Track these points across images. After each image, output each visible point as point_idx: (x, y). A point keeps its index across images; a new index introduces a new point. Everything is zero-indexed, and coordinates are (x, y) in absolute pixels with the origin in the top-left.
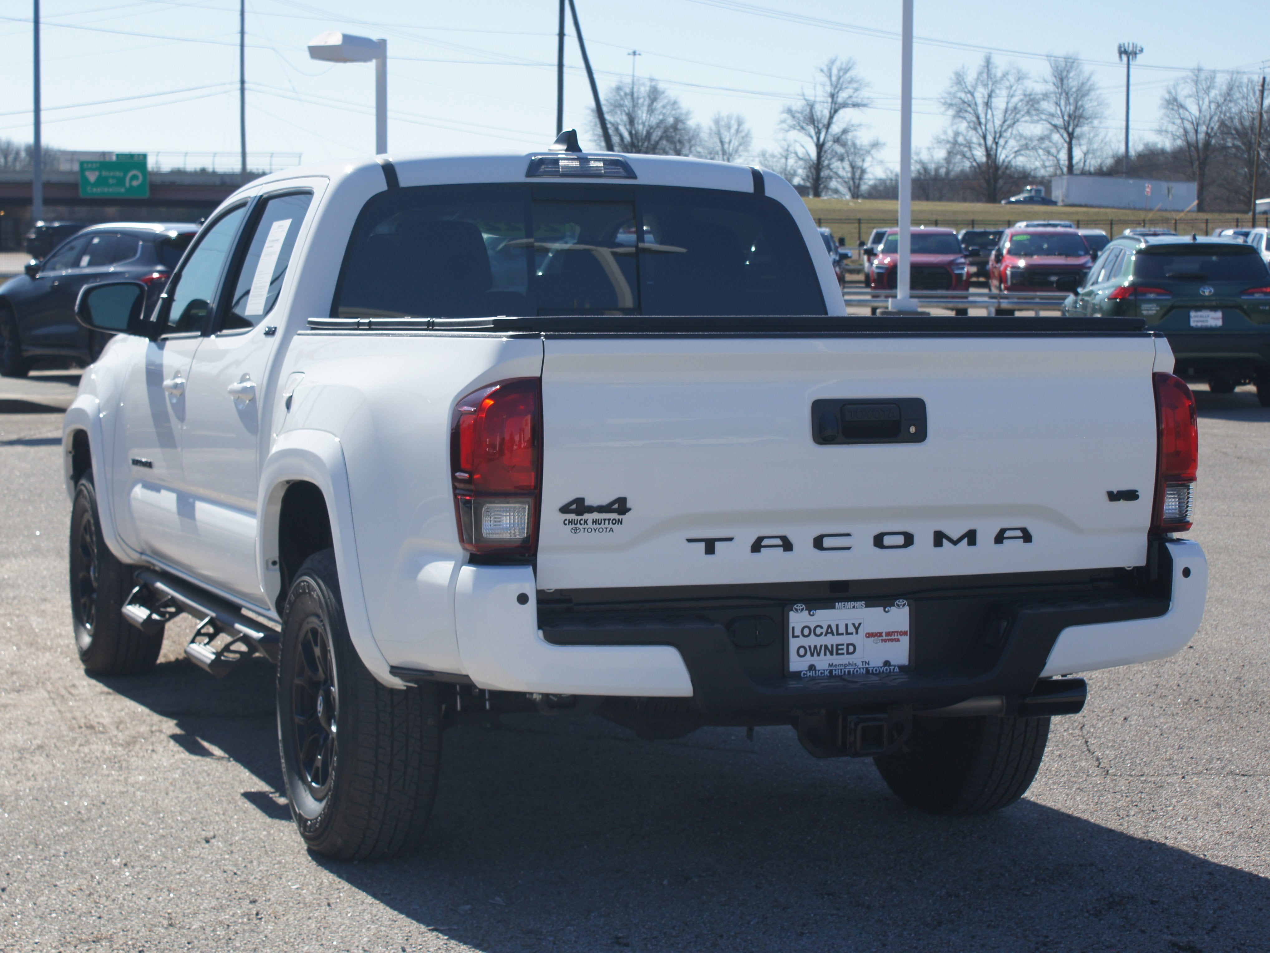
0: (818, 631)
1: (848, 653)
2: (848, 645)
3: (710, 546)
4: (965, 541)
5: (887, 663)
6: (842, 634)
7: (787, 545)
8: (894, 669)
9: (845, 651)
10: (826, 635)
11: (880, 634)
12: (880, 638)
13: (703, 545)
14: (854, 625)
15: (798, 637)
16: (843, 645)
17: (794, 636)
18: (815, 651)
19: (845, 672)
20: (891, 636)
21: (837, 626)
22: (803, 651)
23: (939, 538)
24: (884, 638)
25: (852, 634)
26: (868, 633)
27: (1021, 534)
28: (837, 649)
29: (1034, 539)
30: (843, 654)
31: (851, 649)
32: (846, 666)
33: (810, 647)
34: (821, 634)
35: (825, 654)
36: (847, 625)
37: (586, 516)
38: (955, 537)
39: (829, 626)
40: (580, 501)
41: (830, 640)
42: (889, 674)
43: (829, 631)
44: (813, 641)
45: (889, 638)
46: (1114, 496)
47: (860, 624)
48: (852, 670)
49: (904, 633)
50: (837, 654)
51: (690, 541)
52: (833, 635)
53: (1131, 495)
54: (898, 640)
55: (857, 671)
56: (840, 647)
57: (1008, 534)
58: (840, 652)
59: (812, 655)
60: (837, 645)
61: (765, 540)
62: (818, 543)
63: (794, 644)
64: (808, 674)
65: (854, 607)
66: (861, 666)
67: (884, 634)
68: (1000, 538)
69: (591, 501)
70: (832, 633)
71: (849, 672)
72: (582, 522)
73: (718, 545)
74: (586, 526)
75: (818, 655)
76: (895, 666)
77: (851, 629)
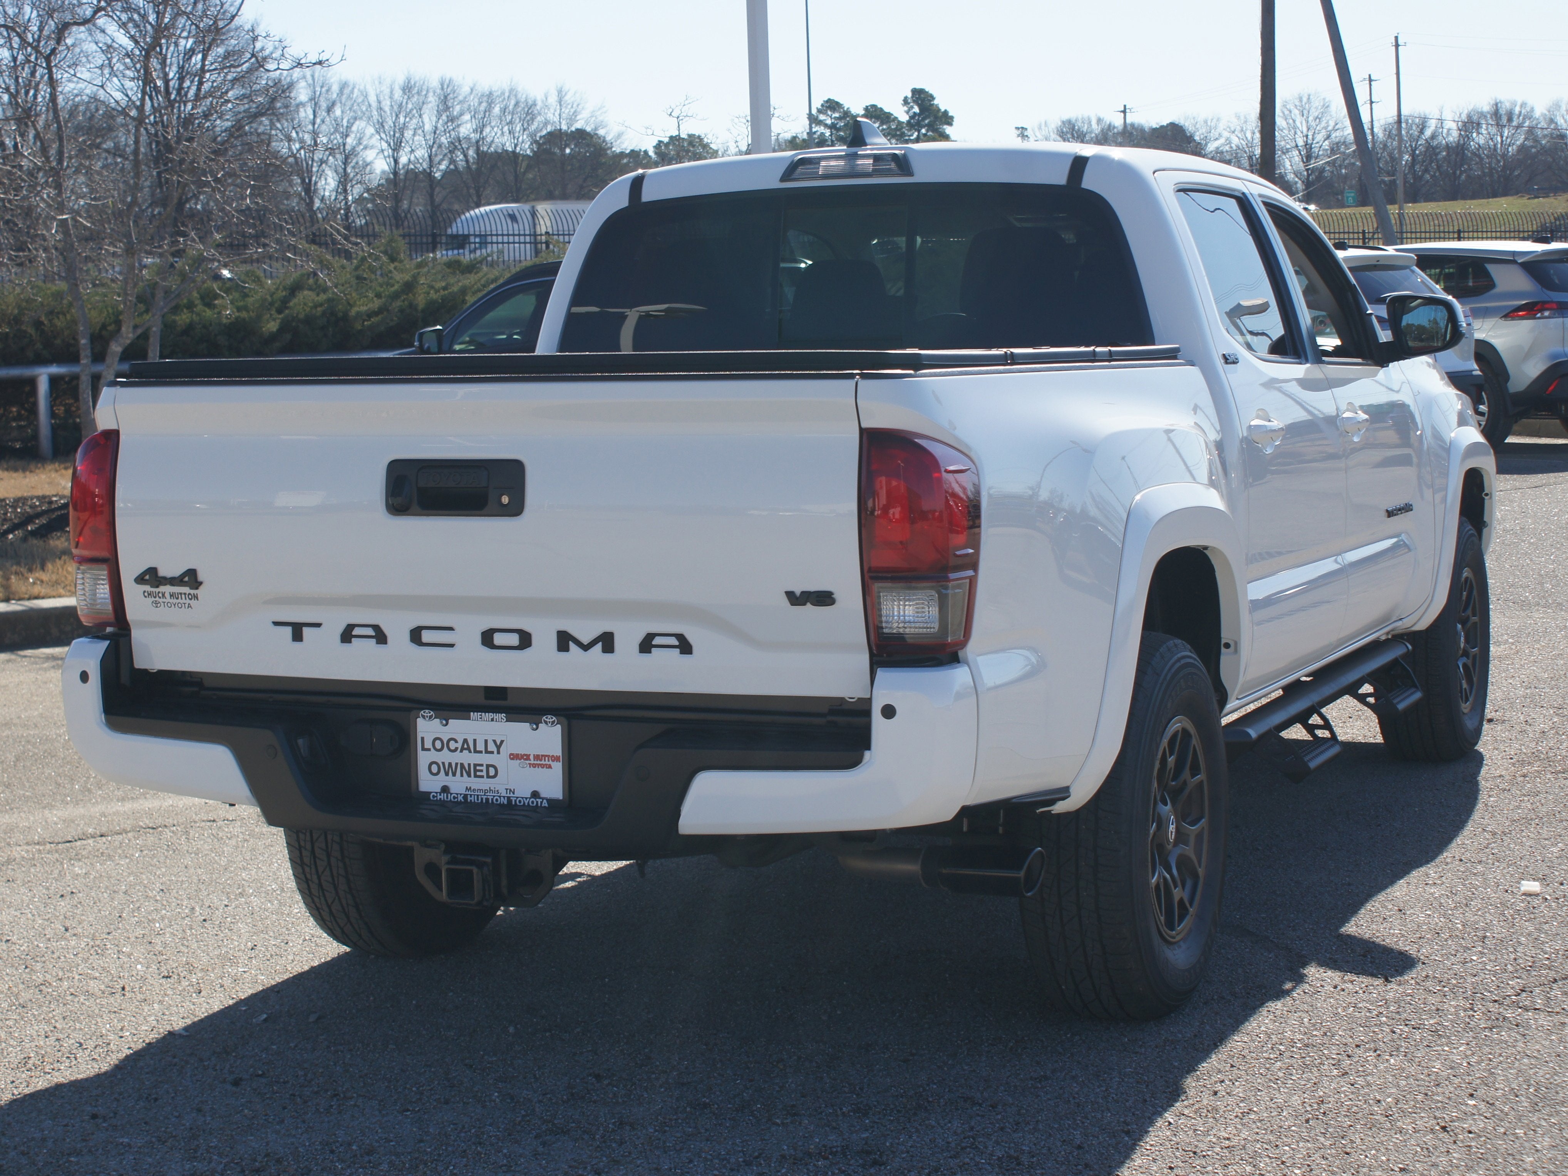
0: (453, 745)
1: (488, 777)
2: (488, 766)
3: (297, 631)
4: (599, 646)
5: (535, 794)
6: (481, 752)
7: (380, 637)
8: (541, 803)
9: (484, 773)
10: (461, 751)
11: (527, 757)
12: (528, 762)
13: (288, 630)
14: (494, 741)
15: (429, 750)
16: (482, 765)
17: (423, 749)
18: (450, 769)
19: (482, 799)
20: (540, 761)
21: (475, 741)
22: (435, 768)
23: (564, 640)
24: (532, 762)
25: (492, 752)
26: (511, 754)
27: (677, 643)
28: (476, 771)
29: (695, 649)
30: (482, 777)
31: (492, 771)
32: (486, 791)
33: (443, 763)
34: (456, 749)
35: (462, 775)
36: (486, 741)
37: (162, 589)
38: (585, 640)
39: (465, 741)
40: (153, 571)
41: (467, 758)
42: (536, 809)
43: (465, 746)
44: (445, 757)
45: (539, 762)
46: (796, 599)
47: (502, 742)
48: (490, 798)
49: (555, 759)
50: (476, 776)
51: (276, 624)
52: (470, 752)
53: (824, 598)
54: (550, 767)
55: (497, 800)
56: (478, 768)
57: (657, 641)
58: (478, 773)
59: (447, 774)
60: (475, 765)
61: (356, 628)
62: (416, 636)
63: (424, 759)
64: (439, 797)
65: (492, 720)
66: (504, 794)
67: (532, 757)
68: (646, 645)
69: (162, 572)
70: (469, 749)
71: (487, 799)
72: (160, 595)
73: (306, 631)
74: (164, 600)
75: (454, 774)
76: (543, 799)
77: (492, 747)
